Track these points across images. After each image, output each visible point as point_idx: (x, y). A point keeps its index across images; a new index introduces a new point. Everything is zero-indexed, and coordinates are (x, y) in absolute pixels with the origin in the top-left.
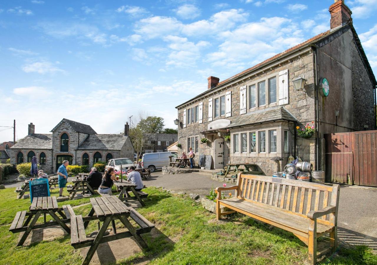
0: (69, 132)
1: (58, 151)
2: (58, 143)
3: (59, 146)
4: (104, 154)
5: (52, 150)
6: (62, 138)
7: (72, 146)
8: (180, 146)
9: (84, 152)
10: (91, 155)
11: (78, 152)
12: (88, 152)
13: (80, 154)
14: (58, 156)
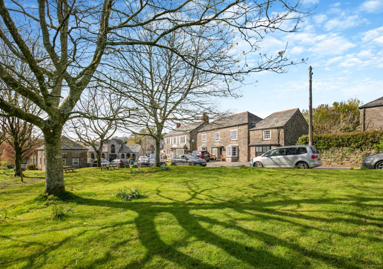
0: (115, 144)
1: (110, 153)
2: (110, 149)
3: (111, 150)
4: (131, 154)
5: (107, 152)
6: (112, 146)
7: (117, 151)
8: (164, 151)
9: (122, 153)
10: (125, 154)
11: (120, 153)
12: (124, 153)
13: (120, 154)
14: (110, 155)
